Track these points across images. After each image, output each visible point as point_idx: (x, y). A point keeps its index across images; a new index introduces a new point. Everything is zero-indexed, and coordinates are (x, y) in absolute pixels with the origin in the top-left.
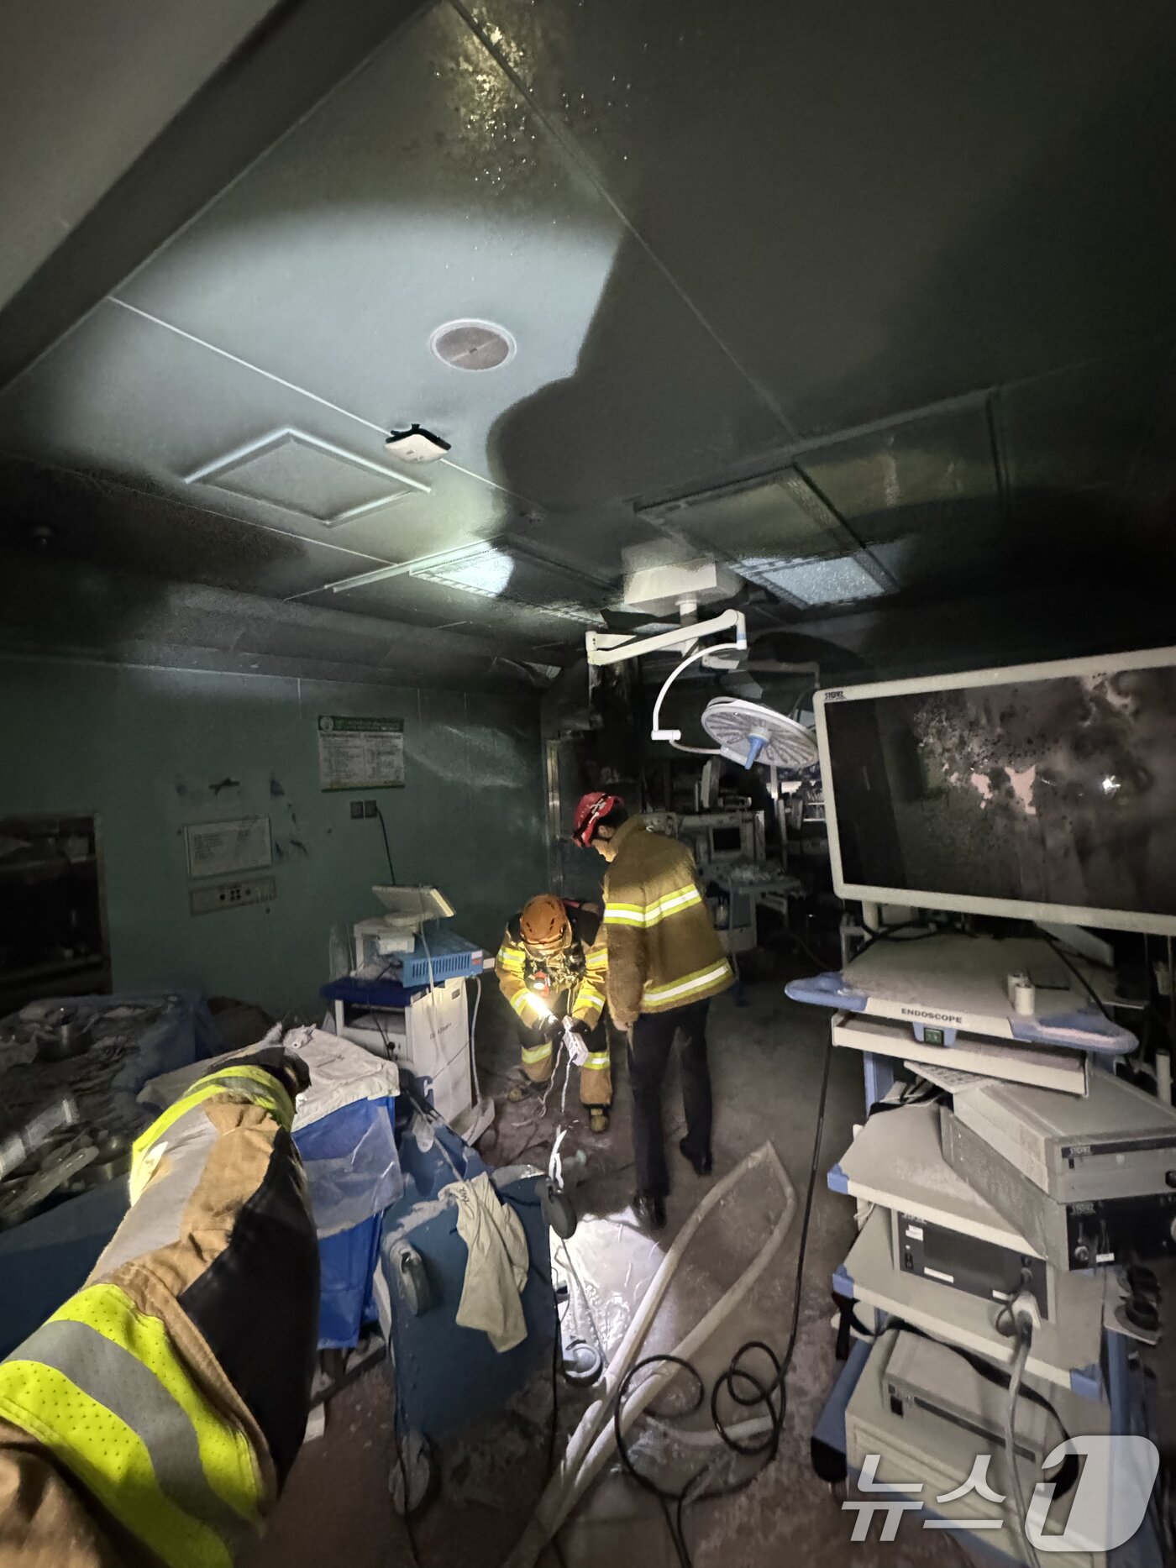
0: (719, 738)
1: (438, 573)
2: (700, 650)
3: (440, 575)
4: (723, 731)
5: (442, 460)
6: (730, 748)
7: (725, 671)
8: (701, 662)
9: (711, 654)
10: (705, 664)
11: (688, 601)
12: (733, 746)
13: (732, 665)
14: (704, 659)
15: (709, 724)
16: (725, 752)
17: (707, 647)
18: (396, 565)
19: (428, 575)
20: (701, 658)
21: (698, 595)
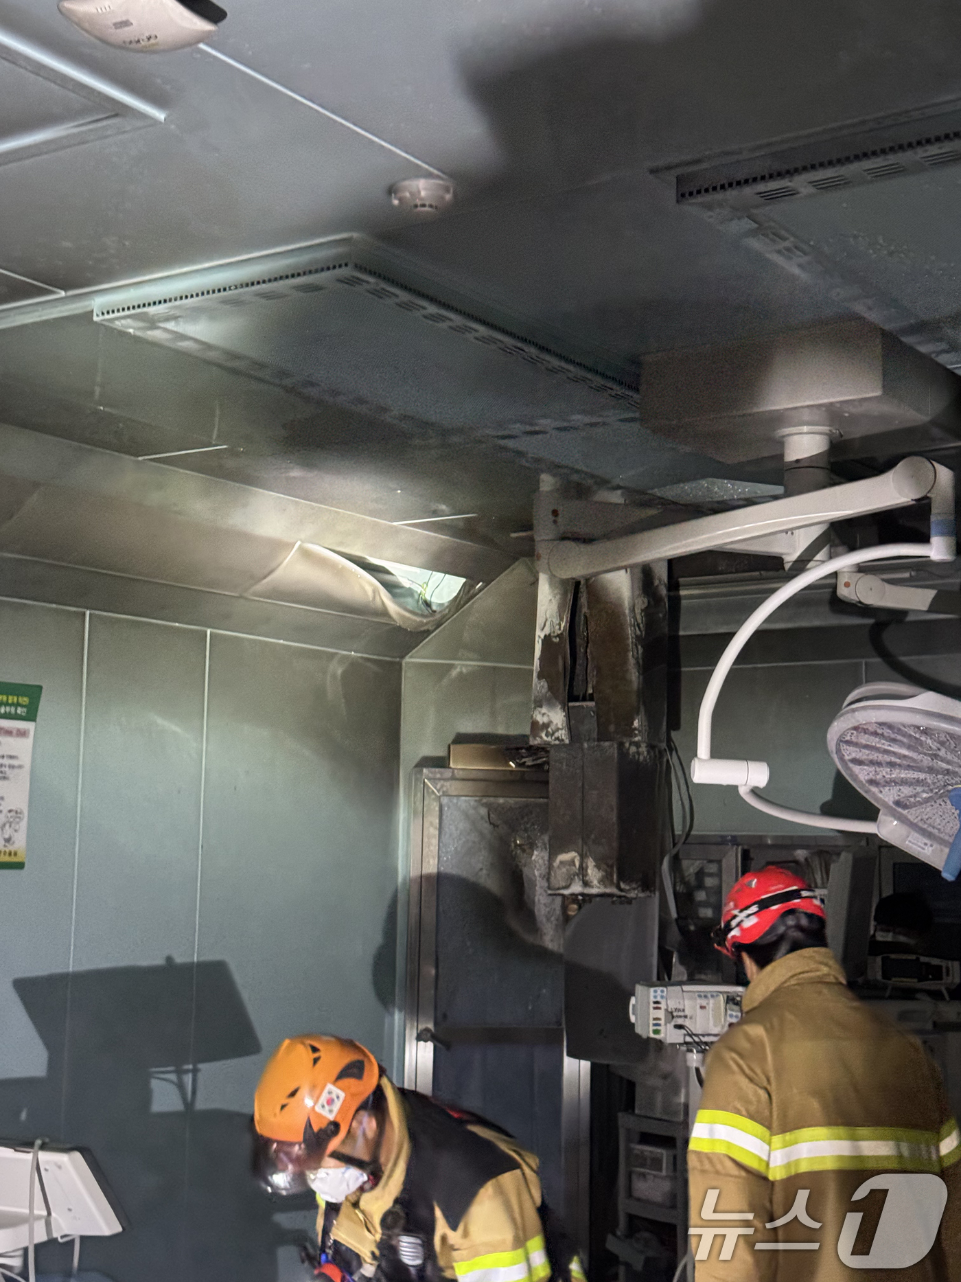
0: (874, 789)
1: (167, 319)
2: (831, 557)
3: (171, 325)
4: (884, 772)
5: (202, 46)
6: (903, 820)
7: (897, 616)
8: (835, 587)
9: (862, 569)
10: (843, 592)
11: (805, 429)
12: (910, 814)
13: (916, 600)
14: (842, 580)
15: (850, 753)
16: (888, 829)
17: (852, 548)
18: (63, 294)
19: (141, 324)
20: (835, 575)
21: (832, 413)
